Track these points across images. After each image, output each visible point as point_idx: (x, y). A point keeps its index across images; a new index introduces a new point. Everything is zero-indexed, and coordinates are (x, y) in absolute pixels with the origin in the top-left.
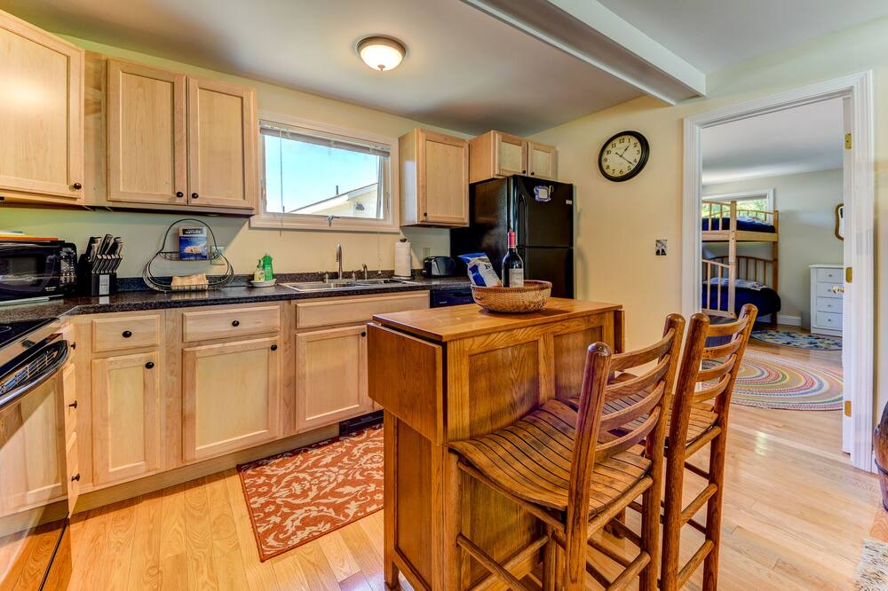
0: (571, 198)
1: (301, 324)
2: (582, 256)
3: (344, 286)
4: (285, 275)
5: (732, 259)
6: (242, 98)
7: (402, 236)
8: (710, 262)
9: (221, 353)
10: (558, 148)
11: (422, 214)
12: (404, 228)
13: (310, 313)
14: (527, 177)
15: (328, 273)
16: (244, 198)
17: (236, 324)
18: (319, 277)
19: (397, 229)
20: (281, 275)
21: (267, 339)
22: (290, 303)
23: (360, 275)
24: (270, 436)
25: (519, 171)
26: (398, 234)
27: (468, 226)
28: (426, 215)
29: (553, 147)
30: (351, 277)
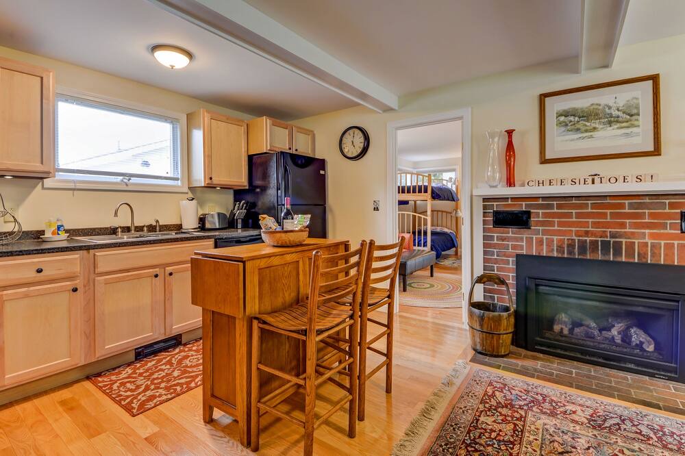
0: (324, 169)
1: (99, 270)
2: (331, 210)
3: (137, 237)
4: (78, 230)
5: (429, 213)
6: (42, 78)
7: (190, 195)
8: (417, 215)
9: (26, 296)
10: (315, 132)
11: (207, 178)
12: (192, 189)
13: (108, 260)
14: (293, 154)
15: (121, 227)
16: (42, 163)
17: (40, 271)
18: (113, 231)
19: (186, 190)
20: (74, 230)
21: (68, 283)
22: (89, 252)
23: (152, 228)
24: (73, 363)
25: (285, 148)
26: (187, 193)
27: (247, 188)
28: (211, 179)
29: (312, 131)
30: (143, 231)
